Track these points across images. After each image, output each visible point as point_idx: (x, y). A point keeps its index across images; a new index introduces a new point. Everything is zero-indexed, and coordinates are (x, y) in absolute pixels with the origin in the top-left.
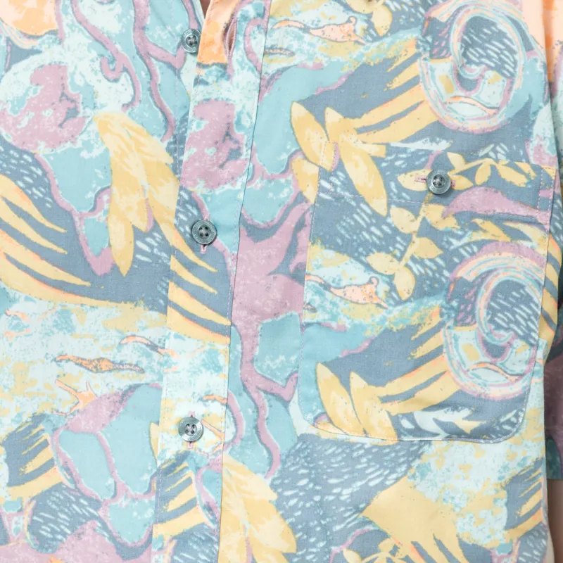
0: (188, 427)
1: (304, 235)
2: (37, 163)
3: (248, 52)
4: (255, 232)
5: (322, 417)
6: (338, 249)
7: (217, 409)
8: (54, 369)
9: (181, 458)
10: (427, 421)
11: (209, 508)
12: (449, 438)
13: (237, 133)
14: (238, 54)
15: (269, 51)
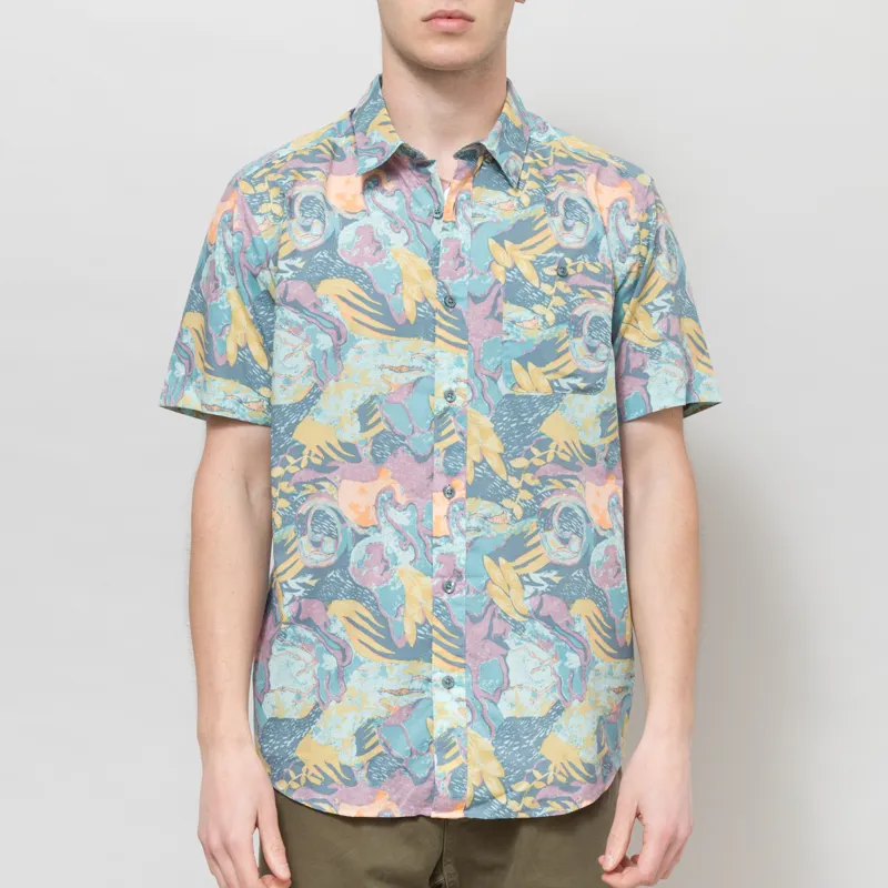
0: (450, 395)
1: (500, 299)
2: (364, 273)
3: (465, 216)
4: (475, 299)
5: (516, 384)
6: (519, 304)
7: (463, 385)
8: (379, 372)
9: (446, 410)
10: (564, 383)
11: (461, 433)
12: (573, 392)
13: (462, 254)
14: (460, 217)
15: (474, 216)
